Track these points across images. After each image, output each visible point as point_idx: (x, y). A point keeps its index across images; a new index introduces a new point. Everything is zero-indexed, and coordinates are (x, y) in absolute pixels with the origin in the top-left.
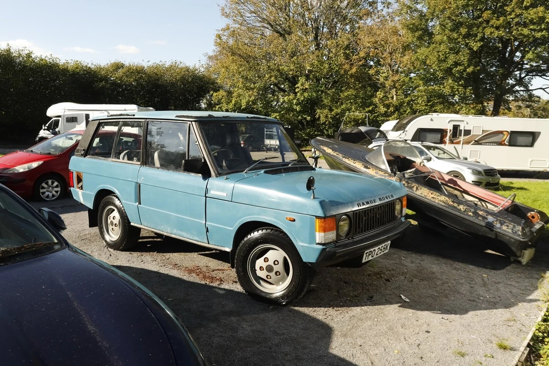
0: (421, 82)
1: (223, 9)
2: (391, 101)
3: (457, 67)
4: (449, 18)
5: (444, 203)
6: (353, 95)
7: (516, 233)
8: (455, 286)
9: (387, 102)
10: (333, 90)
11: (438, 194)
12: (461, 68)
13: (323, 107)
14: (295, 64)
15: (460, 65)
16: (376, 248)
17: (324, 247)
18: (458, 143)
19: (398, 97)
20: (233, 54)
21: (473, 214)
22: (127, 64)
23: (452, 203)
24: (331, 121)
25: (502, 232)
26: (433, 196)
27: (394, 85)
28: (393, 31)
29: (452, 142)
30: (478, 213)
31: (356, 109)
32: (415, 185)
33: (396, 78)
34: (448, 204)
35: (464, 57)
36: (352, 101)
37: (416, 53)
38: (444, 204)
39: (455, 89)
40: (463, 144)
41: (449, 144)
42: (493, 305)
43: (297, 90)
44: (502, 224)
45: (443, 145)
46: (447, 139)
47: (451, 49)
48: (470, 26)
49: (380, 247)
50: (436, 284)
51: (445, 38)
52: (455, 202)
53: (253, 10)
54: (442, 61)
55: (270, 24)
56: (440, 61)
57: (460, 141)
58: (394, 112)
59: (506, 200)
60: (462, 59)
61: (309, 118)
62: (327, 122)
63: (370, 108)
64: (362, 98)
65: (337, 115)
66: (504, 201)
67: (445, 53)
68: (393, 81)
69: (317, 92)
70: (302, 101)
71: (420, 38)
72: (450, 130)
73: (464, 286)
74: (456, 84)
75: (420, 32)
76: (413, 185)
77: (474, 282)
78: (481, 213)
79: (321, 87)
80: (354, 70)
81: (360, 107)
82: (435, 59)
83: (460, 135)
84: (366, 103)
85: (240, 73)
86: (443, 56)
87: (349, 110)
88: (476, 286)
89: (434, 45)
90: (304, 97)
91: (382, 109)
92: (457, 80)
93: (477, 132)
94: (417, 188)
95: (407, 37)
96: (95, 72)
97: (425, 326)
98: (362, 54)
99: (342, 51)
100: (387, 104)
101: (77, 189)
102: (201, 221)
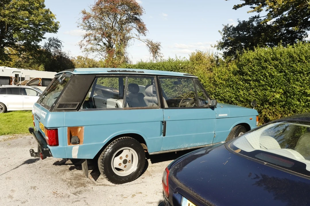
46: (13, 83)
57: (20, 84)
83: (19, 80)
93: (27, 79)
101: (69, 146)
102: (212, 132)
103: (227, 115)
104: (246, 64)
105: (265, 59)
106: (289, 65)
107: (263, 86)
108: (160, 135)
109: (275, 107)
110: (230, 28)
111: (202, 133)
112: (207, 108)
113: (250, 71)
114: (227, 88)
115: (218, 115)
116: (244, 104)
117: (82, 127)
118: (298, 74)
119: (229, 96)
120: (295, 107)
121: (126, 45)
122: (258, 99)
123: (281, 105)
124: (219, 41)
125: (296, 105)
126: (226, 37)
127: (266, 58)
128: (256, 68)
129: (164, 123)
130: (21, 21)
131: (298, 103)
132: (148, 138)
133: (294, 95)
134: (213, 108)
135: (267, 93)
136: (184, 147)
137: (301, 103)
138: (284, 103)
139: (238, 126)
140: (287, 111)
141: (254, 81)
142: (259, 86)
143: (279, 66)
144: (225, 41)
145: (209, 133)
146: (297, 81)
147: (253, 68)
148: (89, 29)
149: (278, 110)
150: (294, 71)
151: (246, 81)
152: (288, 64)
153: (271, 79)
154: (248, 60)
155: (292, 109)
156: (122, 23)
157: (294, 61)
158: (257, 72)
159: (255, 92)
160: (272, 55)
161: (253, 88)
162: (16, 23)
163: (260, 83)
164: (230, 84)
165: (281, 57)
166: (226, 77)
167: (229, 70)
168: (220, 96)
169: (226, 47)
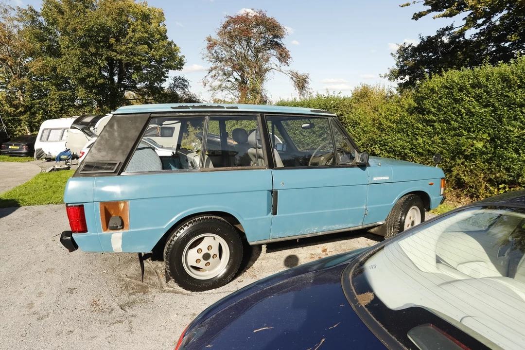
2: (19, 102)
15: (92, 77)
91: (9, 109)
101: (105, 232)
102: (362, 207)
103: (387, 178)
104: (428, 96)
105: (459, 86)
106: (502, 94)
107: (455, 129)
108: (266, 213)
109: (474, 162)
110: (407, 48)
111: (343, 209)
112: (352, 166)
113: (434, 107)
114: (399, 135)
115: (372, 178)
116: (424, 158)
117: (125, 202)
118: (517, 108)
119: (400, 145)
120: (508, 162)
121: (262, 80)
122: (447, 150)
123: (484, 158)
124: (391, 68)
125: (510, 160)
126: (402, 61)
127: (461, 86)
128: (445, 101)
129: (274, 194)
130: (139, 57)
131: (515, 156)
132: (245, 219)
133: (509, 142)
134: (363, 166)
135: (462, 140)
136: (311, 233)
137: (520, 156)
138: (491, 155)
139: (409, 195)
140: (495, 169)
141: (440, 121)
142: (449, 130)
143: (484, 97)
144: (401, 67)
145: (357, 208)
146: (515, 119)
147: (440, 102)
148: (217, 61)
149: (478, 167)
150: (510, 103)
151: (429, 122)
152: (500, 92)
153: (470, 118)
154: (432, 90)
155: (503, 166)
156: (258, 50)
157: (510, 87)
158: (446, 107)
159: (442, 139)
160: (472, 79)
161: (438, 134)
162: (134, 60)
163: (451, 125)
164: (402, 127)
165: (487, 81)
166: (397, 117)
167: (402, 107)
168: (388, 146)
169: (402, 77)
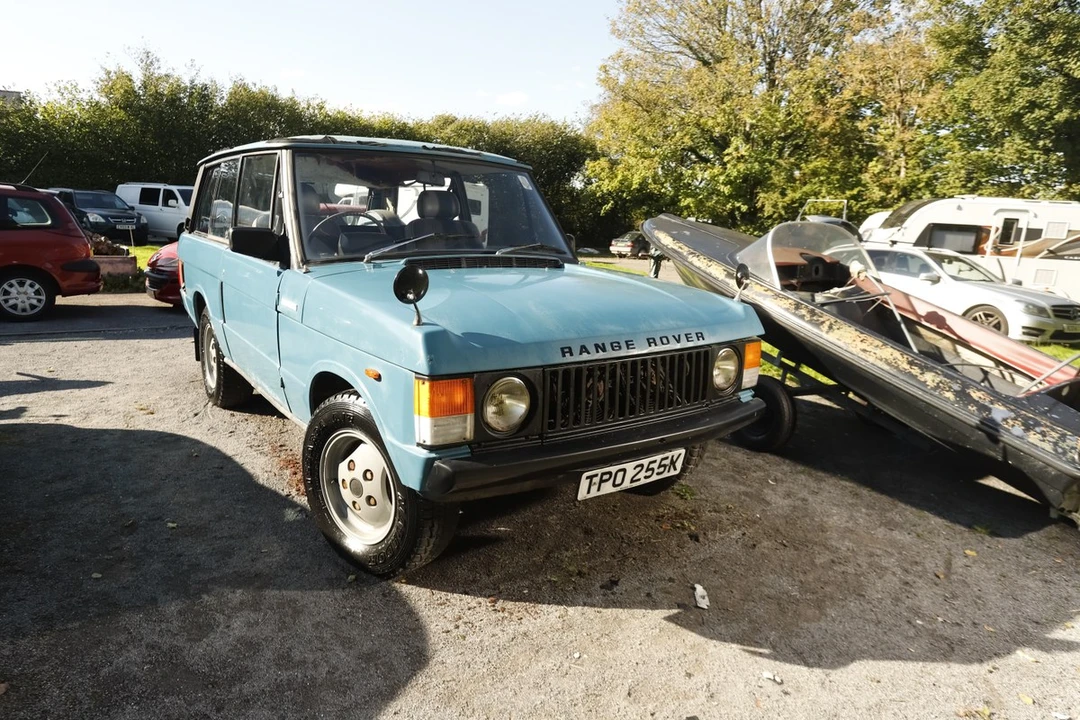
0: (956, 143)
1: (614, 24)
2: (894, 179)
3: (1032, 113)
4: (1027, 15)
5: (889, 364)
6: (824, 167)
7: (1065, 453)
8: (863, 574)
9: (887, 180)
10: (792, 160)
11: (877, 342)
12: (1043, 112)
13: (772, 187)
14: (725, 113)
15: (1040, 107)
16: (630, 467)
17: (433, 455)
18: (1012, 254)
19: (909, 171)
20: (626, 99)
21: (956, 396)
22: (460, 117)
23: (907, 367)
24: (783, 212)
25: (1025, 447)
26: (864, 346)
27: (903, 149)
28: (911, 51)
29: (998, 251)
30: (969, 395)
31: (829, 193)
32: (828, 319)
33: (908, 136)
34: (897, 368)
35: (1051, 92)
36: (822, 178)
37: (952, 87)
38: (886, 367)
39: (1025, 154)
40: (1021, 256)
41: (992, 254)
42: (946, 648)
43: (726, 159)
44: (1028, 428)
45: (979, 256)
46: (988, 246)
47: (1024, 77)
48: (1071, 29)
49: (645, 462)
50: (813, 563)
51: (1013, 56)
52: (916, 365)
53: (664, 25)
54: (1002, 101)
55: (691, 48)
56: (999, 101)
57: (1016, 250)
58: (898, 199)
59: (1058, 366)
60: (1046, 95)
61: (744, 208)
62: (776, 215)
63: (855, 192)
64: (842, 174)
65: (793, 202)
66: (1052, 367)
67: (1011, 85)
68: (902, 141)
69: (762, 163)
70: (736, 178)
71: (962, 59)
72: (997, 229)
73: (888, 577)
74: (1028, 144)
75: (963, 48)
76: (822, 319)
77: (920, 568)
78: (976, 395)
79: (771, 154)
80: (828, 123)
81: (836, 188)
82: (989, 97)
83: (1018, 238)
84: (847, 180)
85: (634, 130)
86: (1005, 92)
87: (816, 194)
88: (920, 583)
89: (990, 71)
90: (739, 171)
91: (877, 192)
92: (1031, 137)
93: (1056, 234)
94: (830, 327)
95: (936, 56)
96: (411, 129)
97: (702, 697)
98: (847, 94)
99: (812, 90)
100: (886, 184)
102: (275, 363)
103: (294, 306)
115: (281, 299)
129: (221, 286)
145: (271, 360)
